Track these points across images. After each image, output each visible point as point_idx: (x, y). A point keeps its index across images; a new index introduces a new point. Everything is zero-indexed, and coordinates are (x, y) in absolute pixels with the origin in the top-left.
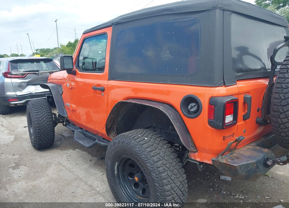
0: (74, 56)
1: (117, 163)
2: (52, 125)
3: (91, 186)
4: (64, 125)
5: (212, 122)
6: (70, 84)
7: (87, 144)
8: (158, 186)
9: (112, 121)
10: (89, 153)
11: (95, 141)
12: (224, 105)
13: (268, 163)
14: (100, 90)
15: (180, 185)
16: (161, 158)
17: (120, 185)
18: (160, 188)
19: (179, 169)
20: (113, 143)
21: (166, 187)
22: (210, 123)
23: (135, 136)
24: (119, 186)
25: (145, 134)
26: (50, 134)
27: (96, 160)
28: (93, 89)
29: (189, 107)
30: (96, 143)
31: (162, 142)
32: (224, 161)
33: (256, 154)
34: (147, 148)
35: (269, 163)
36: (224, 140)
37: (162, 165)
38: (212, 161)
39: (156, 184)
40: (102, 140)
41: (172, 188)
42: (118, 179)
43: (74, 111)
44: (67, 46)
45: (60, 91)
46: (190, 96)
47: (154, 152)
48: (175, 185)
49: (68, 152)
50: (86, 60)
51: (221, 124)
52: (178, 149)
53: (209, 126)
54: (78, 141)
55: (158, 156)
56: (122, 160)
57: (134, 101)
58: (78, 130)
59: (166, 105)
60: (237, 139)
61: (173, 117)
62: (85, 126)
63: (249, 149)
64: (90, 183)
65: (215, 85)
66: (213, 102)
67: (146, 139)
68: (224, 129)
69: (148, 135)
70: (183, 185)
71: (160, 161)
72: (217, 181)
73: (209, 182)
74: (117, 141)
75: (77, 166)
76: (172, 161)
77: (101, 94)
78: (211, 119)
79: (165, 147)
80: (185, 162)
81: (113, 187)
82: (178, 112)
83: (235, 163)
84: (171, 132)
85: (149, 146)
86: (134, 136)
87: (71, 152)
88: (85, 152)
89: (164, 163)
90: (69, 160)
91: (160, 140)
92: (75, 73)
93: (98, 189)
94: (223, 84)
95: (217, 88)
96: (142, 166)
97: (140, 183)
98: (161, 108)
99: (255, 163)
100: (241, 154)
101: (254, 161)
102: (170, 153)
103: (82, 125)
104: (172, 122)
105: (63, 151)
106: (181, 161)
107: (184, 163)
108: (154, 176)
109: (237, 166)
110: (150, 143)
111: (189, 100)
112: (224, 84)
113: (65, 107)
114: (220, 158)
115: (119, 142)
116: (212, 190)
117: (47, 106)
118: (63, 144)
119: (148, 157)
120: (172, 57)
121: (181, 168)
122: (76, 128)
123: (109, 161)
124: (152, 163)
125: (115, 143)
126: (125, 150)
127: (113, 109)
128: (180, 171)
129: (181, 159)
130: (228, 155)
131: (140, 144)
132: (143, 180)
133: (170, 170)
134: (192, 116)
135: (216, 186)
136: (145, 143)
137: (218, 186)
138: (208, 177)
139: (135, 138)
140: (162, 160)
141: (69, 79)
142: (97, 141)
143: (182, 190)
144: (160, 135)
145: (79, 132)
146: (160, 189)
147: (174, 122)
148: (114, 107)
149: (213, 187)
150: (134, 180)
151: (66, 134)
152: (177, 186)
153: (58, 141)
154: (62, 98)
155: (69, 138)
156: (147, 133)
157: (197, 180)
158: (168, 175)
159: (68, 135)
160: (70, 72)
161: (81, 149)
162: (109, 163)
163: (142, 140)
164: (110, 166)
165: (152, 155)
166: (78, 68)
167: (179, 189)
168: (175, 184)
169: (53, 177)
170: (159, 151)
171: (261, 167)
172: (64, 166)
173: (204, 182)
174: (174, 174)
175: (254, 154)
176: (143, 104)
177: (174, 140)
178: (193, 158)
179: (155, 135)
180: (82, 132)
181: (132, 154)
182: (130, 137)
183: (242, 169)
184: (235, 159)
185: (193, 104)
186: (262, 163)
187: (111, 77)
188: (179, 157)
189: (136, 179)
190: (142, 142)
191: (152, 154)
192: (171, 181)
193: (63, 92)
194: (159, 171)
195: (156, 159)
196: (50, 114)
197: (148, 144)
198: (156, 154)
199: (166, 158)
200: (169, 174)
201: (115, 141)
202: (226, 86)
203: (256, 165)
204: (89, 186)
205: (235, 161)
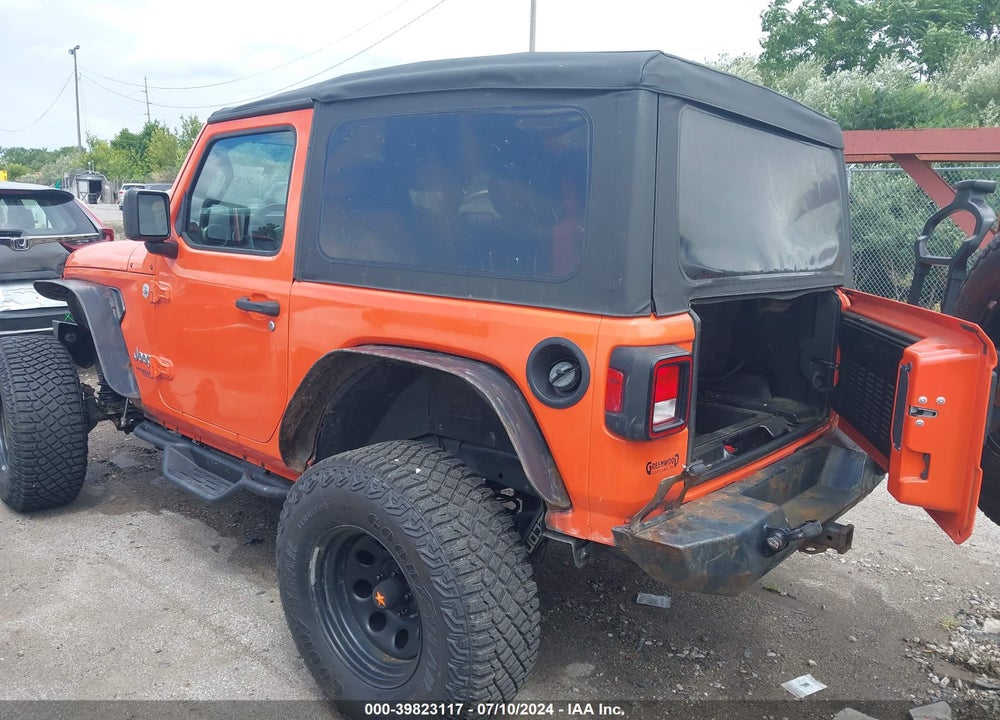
0: (174, 192)
1: (317, 550)
2: (79, 428)
3: (220, 630)
4: (119, 428)
5: (616, 419)
6: (156, 286)
7: (209, 490)
8: (452, 617)
9: (302, 416)
10: (208, 523)
11: (240, 482)
12: (651, 372)
13: (771, 543)
14: (263, 313)
15: (519, 613)
16: (464, 531)
17: (325, 623)
18: (456, 622)
19: (518, 564)
20: (309, 484)
21: (475, 619)
22: (610, 423)
23: (384, 464)
24: (322, 622)
25: (414, 455)
26: (70, 457)
27: (235, 546)
28: (239, 305)
29: (553, 375)
30: (240, 486)
31: (468, 480)
32: (648, 536)
33: (738, 516)
34: (422, 498)
35: (774, 542)
36: (649, 473)
37: (465, 552)
38: (615, 536)
39: (447, 611)
40: (261, 477)
41: (492, 621)
42: (318, 600)
43: (163, 378)
44: (114, 144)
45: (115, 308)
46: (555, 342)
47: (442, 511)
48: (503, 614)
49: (135, 520)
50: (215, 210)
51: (641, 426)
52: (512, 505)
53: (607, 433)
54: (178, 480)
55: (455, 524)
56: (334, 540)
57: (383, 350)
58: (178, 445)
59: (484, 367)
60: (685, 471)
61: (505, 403)
62: (202, 430)
63: (721, 502)
64: (216, 620)
65: (627, 313)
66: (620, 362)
67: (418, 470)
68: (650, 440)
69: (424, 459)
70: (526, 614)
71: (458, 538)
72: (626, 608)
73: (602, 613)
74: (322, 478)
75: (169, 566)
76: (495, 538)
77: (266, 325)
78: (614, 412)
79: (477, 495)
80: (533, 544)
81: (302, 626)
82: (517, 388)
83: (680, 541)
84: (493, 451)
85: (426, 493)
86: (379, 462)
87: (144, 519)
88: (196, 520)
89: (472, 546)
90: (140, 545)
91: (459, 475)
92: (173, 252)
93: (245, 640)
94: (649, 309)
95: (634, 322)
96: (403, 556)
97: (390, 614)
98: (469, 375)
99: (735, 541)
100: (698, 518)
101: (732, 535)
102: (490, 515)
103: (191, 427)
104: (502, 419)
105: (116, 517)
106: (523, 542)
107: (529, 548)
108: (440, 586)
109: (685, 550)
110: (431, 485)
111: (553, 353)
112: (652, 312)
113: (131, 365)
114: (637, 525)
115: (329, 481)
116: (611, 635)
117: (64, 360)
118: (113, 493)
119: (424, 526)
120: (496, 215)
121: (522, 562)
122: (169, 436)
123: (290, 544)
124: (435, 544)
125: (313, 485)
126: (350, 508)
127: (310, 375)
128: (518, 569)
129: (522, 534)
130: (660, 518)
131: (401, 487)
132: (404, 601)
133: (490, 568)
134: (561, 401)
135: (623, 623)
136: (417, 485)
137: (630, 623)
138: (602, 596)
139: (383, 468)
140: (465, 536)
141: (151, 272)
142: (245, 480)
143: (523, 630)
144: (460, 462)
145: (179, 449)
146: (457, 626)
147: (506, 417)
148: (312, 370)
149: (614, 627)
150: (373, 602)
151: (122, 460)
152: (507, 615)
153: (96, 482)
154: (119, 334)
155: (135, 472)
156: (422, 454)
157: (567, 607)
158: (483, 581)
159: (133, 463)
160: (158, 245)
161: (179, 511)
162: (292, 550)
163: (406, 476)
164: (294, 558)
165: (435, 522)
166: (185, 234)
167: (515, 626)
168: (503, 610)
169: (84, 602)
170: (457, 509)
171: (752, 555)
172: (121, 567)
173: (588, 614)
174: (500, 580)
175: (734, 518)
176: (413, 361)
177: (501, 476)
178: (558, 528)
179: (446, 461)
180: (191, 450)
181: (371, 519)
182: (366, 464)
183: (699, 559)
184: (680, 530)
185: (563, 367)
186: (755, 541)
187: (305, 271)
188: (514, 528)
189: (380, 598)
190: (404, 482)
191: (436, 517)
192: (492, 602)
193: (124, 314)
194: (456, 569)
195: (446, 532)
196: (72, 388)
197: (424, 486)
198: (447, 518)
199: (477, 530)
200: (486, 579)
201: (314, 477)
202: (658, 317)
203: (737, 548)
204: (215, 630)
205: (679, 536)
